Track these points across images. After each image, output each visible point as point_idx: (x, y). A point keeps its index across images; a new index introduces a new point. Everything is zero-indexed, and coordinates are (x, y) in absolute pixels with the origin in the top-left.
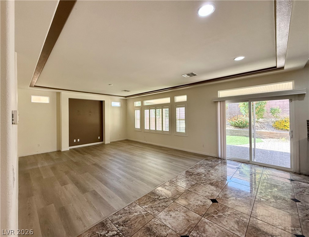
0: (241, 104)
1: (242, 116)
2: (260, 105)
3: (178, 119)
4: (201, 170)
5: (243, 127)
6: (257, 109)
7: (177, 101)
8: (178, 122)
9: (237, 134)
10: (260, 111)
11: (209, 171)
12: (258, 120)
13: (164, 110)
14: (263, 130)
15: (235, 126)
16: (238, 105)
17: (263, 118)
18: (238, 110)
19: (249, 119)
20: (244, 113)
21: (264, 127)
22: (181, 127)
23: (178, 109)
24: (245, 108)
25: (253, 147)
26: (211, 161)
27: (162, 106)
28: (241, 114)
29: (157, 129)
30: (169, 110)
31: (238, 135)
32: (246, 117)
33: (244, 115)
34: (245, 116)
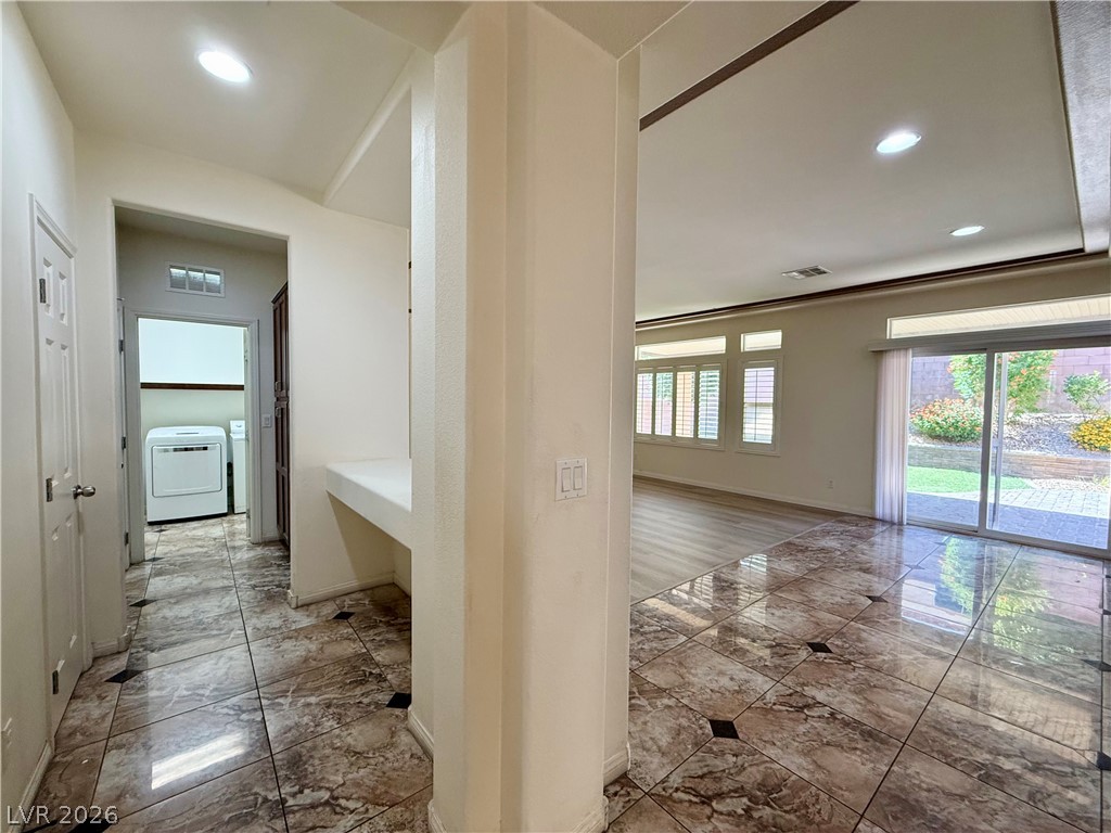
0: (958, 361)
1: (958, 401)
2: (1029, 366)
3: (751, 405)
4: (830, 543)
5: (962, 438)
6: (1017, 378)
7: (746, 350)
8: (748, 412)
9: (935, 460)
10: (1027, 387)
11: (854, 546)
12: (1018, 418)
13: (703, 374)
14: (1032, 452)
15: (931, 436)
16: (947, 364)
17: (1036, 411)
18: (947, 383)
19: (983, 413)
20: (965, 391)
21: (1037, 441)
22: (759, 427)
23: (750, 374)
24: (971, 374)
25: (991, 500)
26: (857, 525)
27: (697, 363)
28: (956, 395)
29: (679, 433)
30: (721, 377)
31: (940, 466)
32: (974, 405)
33: (965, 400)
34: (969, 402)
